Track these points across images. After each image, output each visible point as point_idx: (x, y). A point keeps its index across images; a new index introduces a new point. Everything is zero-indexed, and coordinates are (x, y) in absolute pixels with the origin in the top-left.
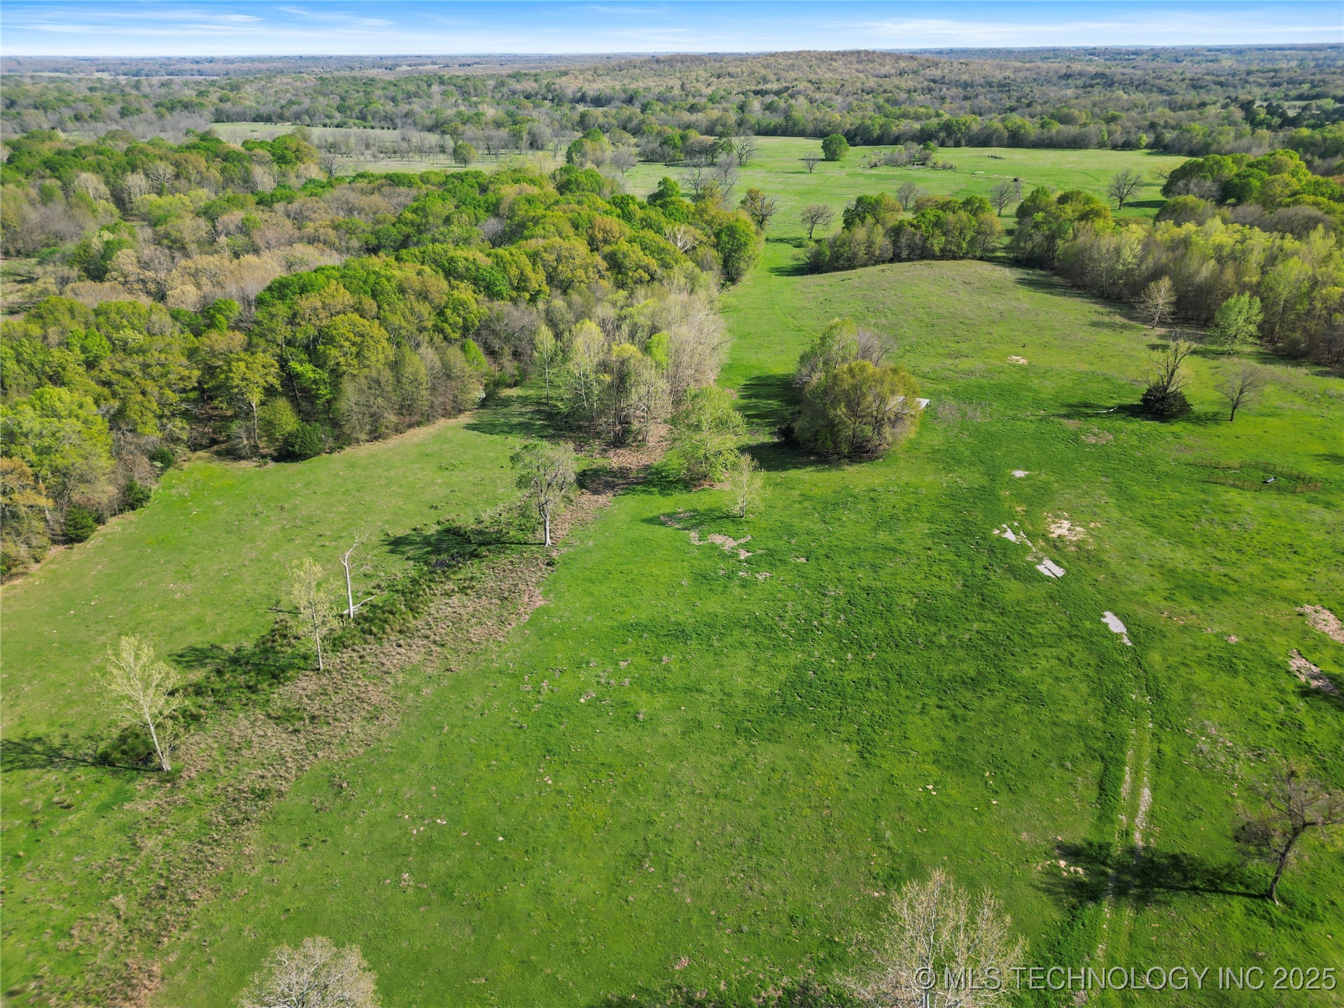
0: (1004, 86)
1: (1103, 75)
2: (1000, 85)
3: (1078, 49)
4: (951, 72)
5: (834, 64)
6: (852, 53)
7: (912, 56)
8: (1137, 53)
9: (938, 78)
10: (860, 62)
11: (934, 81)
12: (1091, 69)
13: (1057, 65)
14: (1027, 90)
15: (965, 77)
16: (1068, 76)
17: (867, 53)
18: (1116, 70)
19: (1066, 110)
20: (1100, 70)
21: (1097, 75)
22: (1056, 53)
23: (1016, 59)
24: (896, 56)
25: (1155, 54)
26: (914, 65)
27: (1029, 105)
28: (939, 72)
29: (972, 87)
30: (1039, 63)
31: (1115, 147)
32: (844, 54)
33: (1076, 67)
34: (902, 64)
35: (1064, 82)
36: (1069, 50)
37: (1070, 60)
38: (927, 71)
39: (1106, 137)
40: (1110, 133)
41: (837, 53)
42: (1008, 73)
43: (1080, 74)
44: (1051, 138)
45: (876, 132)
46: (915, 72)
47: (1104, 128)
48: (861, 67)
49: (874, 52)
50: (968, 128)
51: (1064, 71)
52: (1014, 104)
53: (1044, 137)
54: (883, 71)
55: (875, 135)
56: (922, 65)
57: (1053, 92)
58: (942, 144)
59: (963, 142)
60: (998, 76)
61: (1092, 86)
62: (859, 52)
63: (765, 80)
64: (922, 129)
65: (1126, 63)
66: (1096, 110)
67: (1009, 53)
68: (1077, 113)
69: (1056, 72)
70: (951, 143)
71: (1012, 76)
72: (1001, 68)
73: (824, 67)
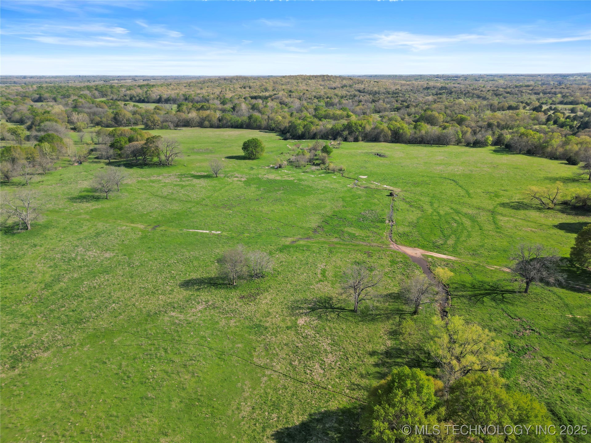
0: (395, 93)
1: (445, 88)
2: (394, 93)
3: (431, 75)
4: (369, 86)
5: (310, 81)
6: (320, 76)
7: (350, 78)
8: (457, 77)
9: (361, 89)
10: (323, 81)
11: (360, 91)
12: (439, 85)
13: (423, 83)
14: (407, 96)
15: (376, 89)
16: (428, 88)
17: (328, 76)
18: (451, 85)
19: (429, 113)
20: (443, 85)
21: (442, 88)
22: (421, 77)
23: (404, 80)
24: (342, 78)
25: (466, 77)
26: (350, 82)
27: (408, 107)
28: (363, 86)
29: (379, 94)
30: (414, 82)
31: (468, 145)
32: (316, 77)
33: (431, 84)
34: (345, 82)
35: (426, 91)
36: (427, 76)
37: (427, 80)
38: (357, 86)
39: (461, 136)
40: (464, 133)
41: (313, 76)
42: (398, 87)
43: (434, 87)
44: (422, 137)
45: (301, 130)
46: (350, 86)
47: (458, 128)
48: (323, 83)
49: (331, 76)
50: (364, 128)
51: (425, 86)
52: (399, 105)
53: (416, 136)
54: (334, 85)
55: (300, 132)
56: (354, 82)
57: (421, 98)
58: (345, 140)
59: (360, 138)
60: (393, 88)
61: (440, 94)
62: (324, 76)
63: (266, 90)
64: (332, 128)
65: (454, 82)
66: (448, 112)
67: (400, 77)
68: (437, 114)
69: (422, 86)
70: (352, 139)
71: (400, 88)
72: (395, 84)
73: (304, 82)
